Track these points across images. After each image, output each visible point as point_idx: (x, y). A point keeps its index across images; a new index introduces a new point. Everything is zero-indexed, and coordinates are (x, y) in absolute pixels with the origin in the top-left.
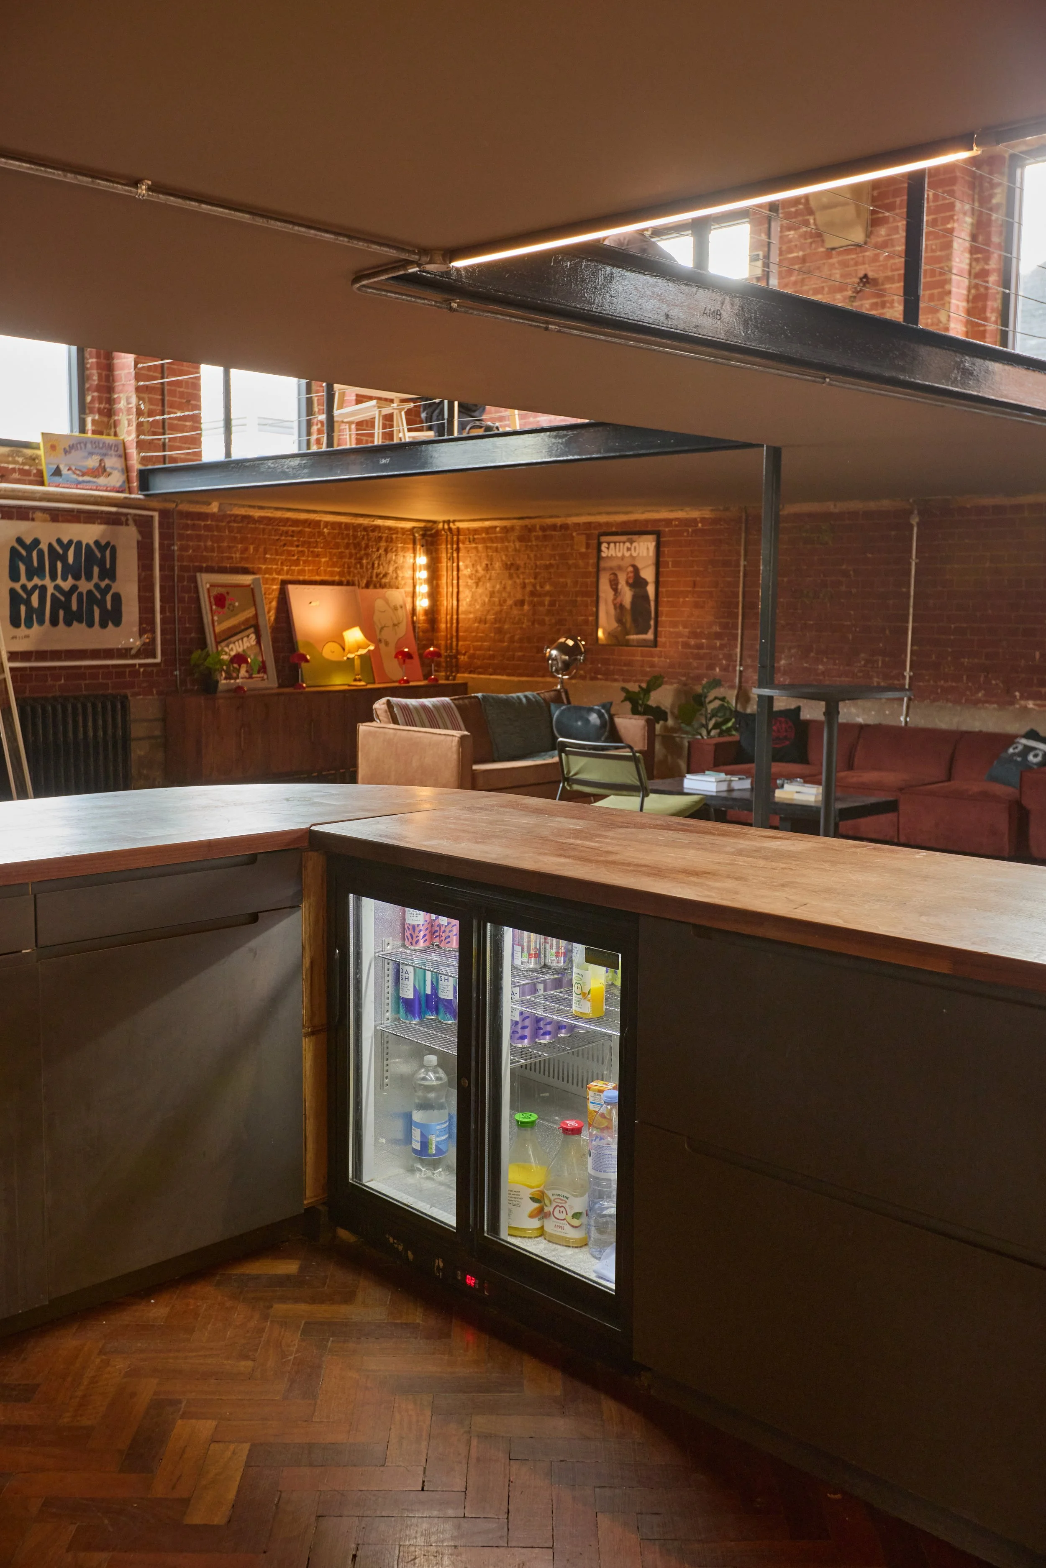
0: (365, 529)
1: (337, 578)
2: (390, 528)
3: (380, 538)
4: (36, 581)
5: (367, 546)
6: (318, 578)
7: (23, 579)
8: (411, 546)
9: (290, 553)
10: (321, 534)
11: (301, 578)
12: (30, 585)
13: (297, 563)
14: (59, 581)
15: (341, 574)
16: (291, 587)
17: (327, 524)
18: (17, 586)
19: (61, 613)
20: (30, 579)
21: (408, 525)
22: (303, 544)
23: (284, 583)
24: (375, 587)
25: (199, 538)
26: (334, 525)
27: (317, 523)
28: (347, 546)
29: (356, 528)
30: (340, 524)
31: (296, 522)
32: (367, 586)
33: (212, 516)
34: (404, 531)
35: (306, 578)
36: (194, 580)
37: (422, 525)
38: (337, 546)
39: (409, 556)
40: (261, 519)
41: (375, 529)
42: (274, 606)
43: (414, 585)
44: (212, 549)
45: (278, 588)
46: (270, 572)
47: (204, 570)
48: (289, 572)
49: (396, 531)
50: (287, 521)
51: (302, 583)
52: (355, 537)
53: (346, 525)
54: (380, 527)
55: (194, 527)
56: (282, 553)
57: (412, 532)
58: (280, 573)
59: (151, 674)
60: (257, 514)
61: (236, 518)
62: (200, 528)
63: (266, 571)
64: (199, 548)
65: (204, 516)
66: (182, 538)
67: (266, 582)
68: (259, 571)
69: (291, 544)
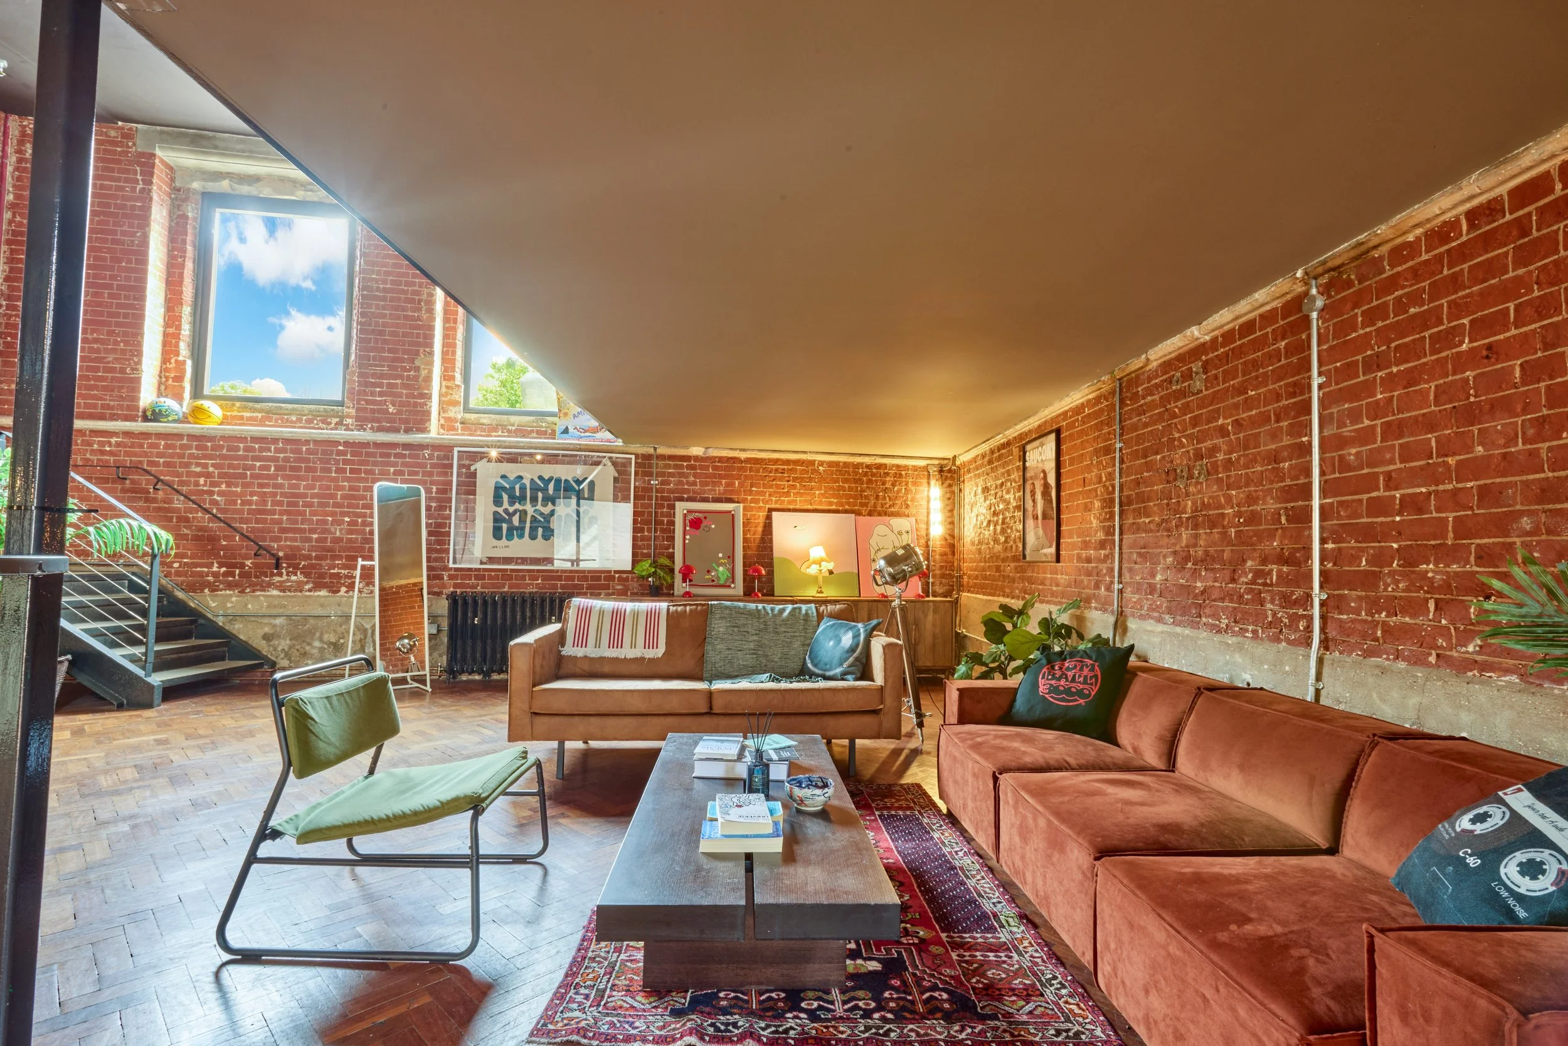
0: (868, 466)
1: (834, 507)
2: (898, 466)
3: (887, 474)
4: (517, 506)
5: (870, 481)
6: (810, 507)
7: (506, 505)
8: (925, 481)
9: (778, 486)
10: (816, 471)
11: (791, 507)
12: (511, 509)
13: (787, 494)
14: (539, 507)
15: (836, 504)
16: (774, 514)
17: (821, 463)
18: (500, 510)
19: (540, 530)
20: (512, 503)
21: (922, 463)
22: (795, 479)
23: (770, 510)
24: (880, 515)
25: (682, 475)
26: (831, 464)
27: (812, 463)
28: (845, 481)
29: (858, 466)
30: (837, 464)
31: (788, 462)
32: (870, 514)
33: (696, 458)
34: (915, 468)
35: (798, 507)
36: (673, 507)
37: (936, 462)
38: (837, 481)
39: (924, 488)
40: (748, 460)
41: (879, 466)
42: (760, 529)
43: (928, 514)
44: (694, 483)
45: (763, 514)
46: (757, 501)
47: (681, 499)
48: (776, 502)
49: (906, 468)
50: (776, 461)
51: (789, 510)
52: (857, 473)
53: (845, 463)
54: (885, 465)
55: (676, 467)
56: (771, 487)
57: (926, 468)
58: (767, 502)
59: (627, 579)
60: (743, 455)
61: (721, 459)
62: (682, 467)
63: (752, 501)
64: (682, 483)
65: (687, 458)
66: (662, 474)
67: (751, 509)
68: (744, 501)
69: (781, 479)
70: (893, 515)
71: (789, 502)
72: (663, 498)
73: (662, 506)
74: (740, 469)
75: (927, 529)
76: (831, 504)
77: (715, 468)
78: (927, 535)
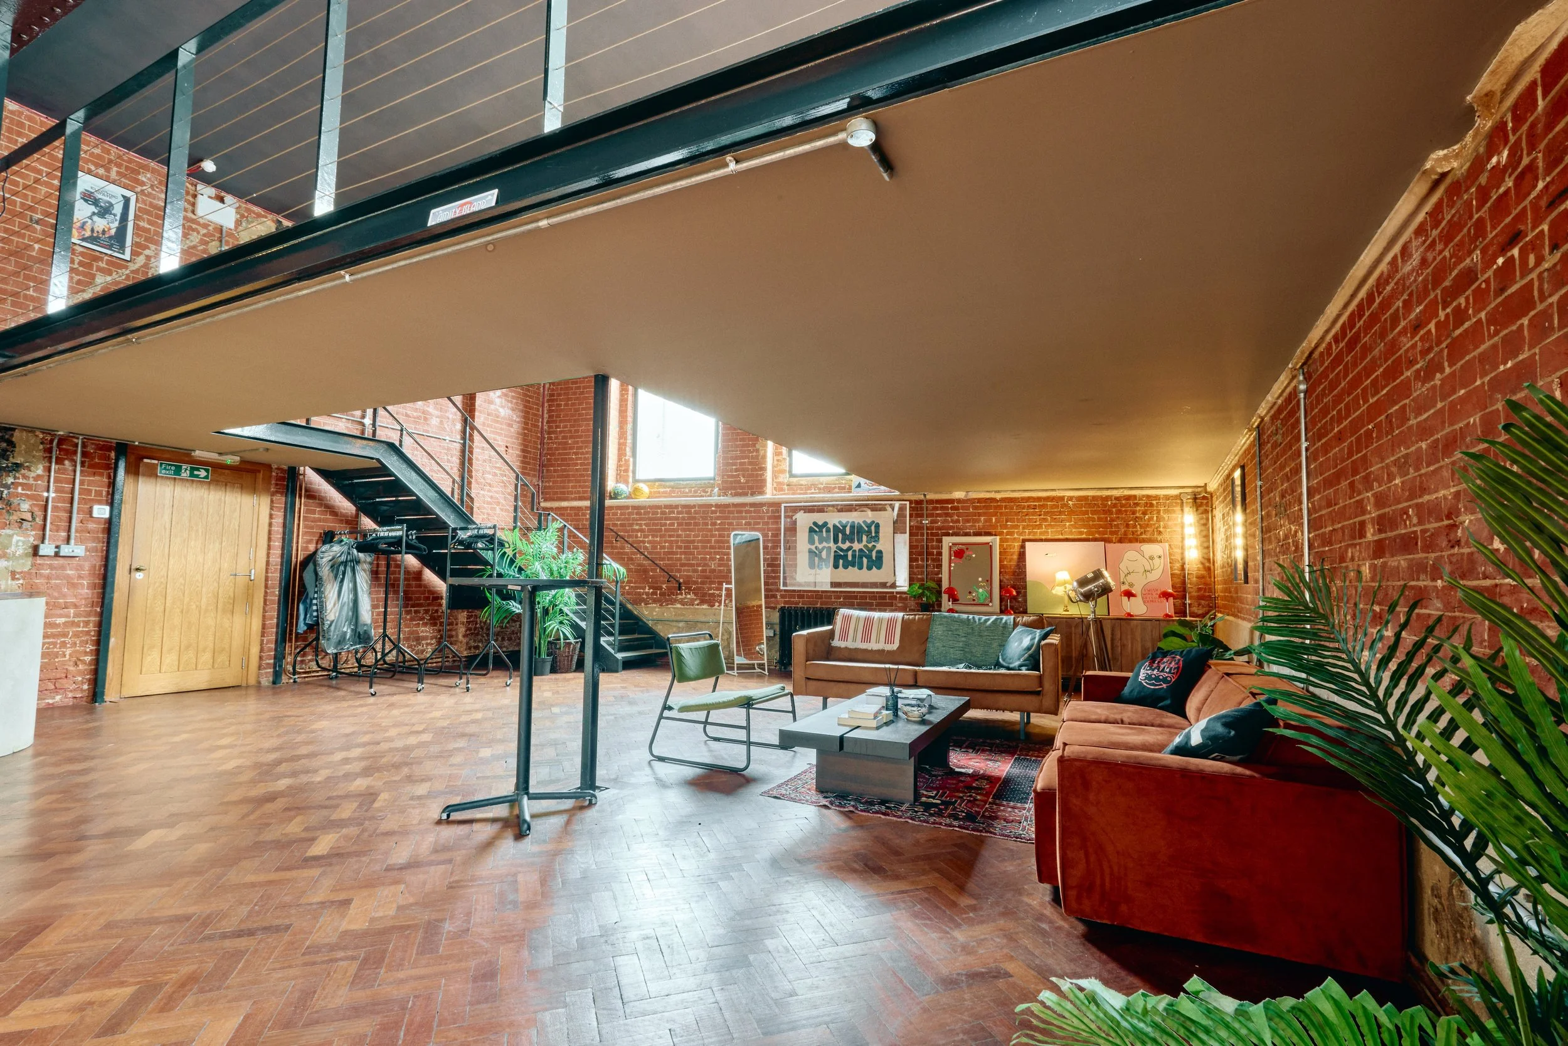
0: (1117, 498)
1: (1084, 536)
2: (1148, 497)
3: (1137, 504)
4: (825, 544)
5: (1119, 512)
6: (1061, 537)
7: (817, 544)
8: (1179, 508)
9: (1030, 520)
10: (1067, 505)
11: (1043, 537)
12: (820, 547)
13: (1040, 526)
14: (840, 544)
15: (1087, 533)
16: (1027, 544)
17: (1071, 498)
18: (813, 547)
19: (841, 561)
20: (820, 543)
21: (1175, 492)
22: (1046, 513)
23: (1024, 541)
24: (1130, 541)
25: (947, 515)
26: (1080, 499)
27: (1062, 498)
28: (1093, 513)
29: (1108, 498)
30: (1085, 498)
31: (1039, 499)
32: (1120, 541)
33: (959, 501)
34: (1167, 497)
35: (1049, 537)
36: (940, 541)
37: (1189, 490)
38: (1086, 513)
39: (1177, 515)
40: (1003, 500)
41: (1128, 498)
42: (1015, 557)
43: (1183, 539)
44: (957, 521)
45: (1017, 544)
46: (1012, 534)
47: (948, 534)
48: (1029, 534)
49: (1157, 497)
50: (1028, 499)
51: (1041, 540)
52: (1105, 506)
53: (1094, 497)
54: (1135, 497)
55: (942, 508)
56: (1024, 521)
57: (1178, 497)
58: (1021, 534)
59: (906, 599)
60: (998, 496)
61: (979, 500)
62: (947, 508)
63: (1008, 534)
64: (947, 521)
65: (951, 501)
66: (932, 515)
67: (1007, 540)
68: (1001, 534)
69: (1034, 514)
70: (1144, 541)
71: (1041, 533)
72: (932, 534)
73: (932, 540)
74: (996, 507)
75: (1182, 554)
76: (1081, 533)
77: (975, 508)
78: (1183, 559)
